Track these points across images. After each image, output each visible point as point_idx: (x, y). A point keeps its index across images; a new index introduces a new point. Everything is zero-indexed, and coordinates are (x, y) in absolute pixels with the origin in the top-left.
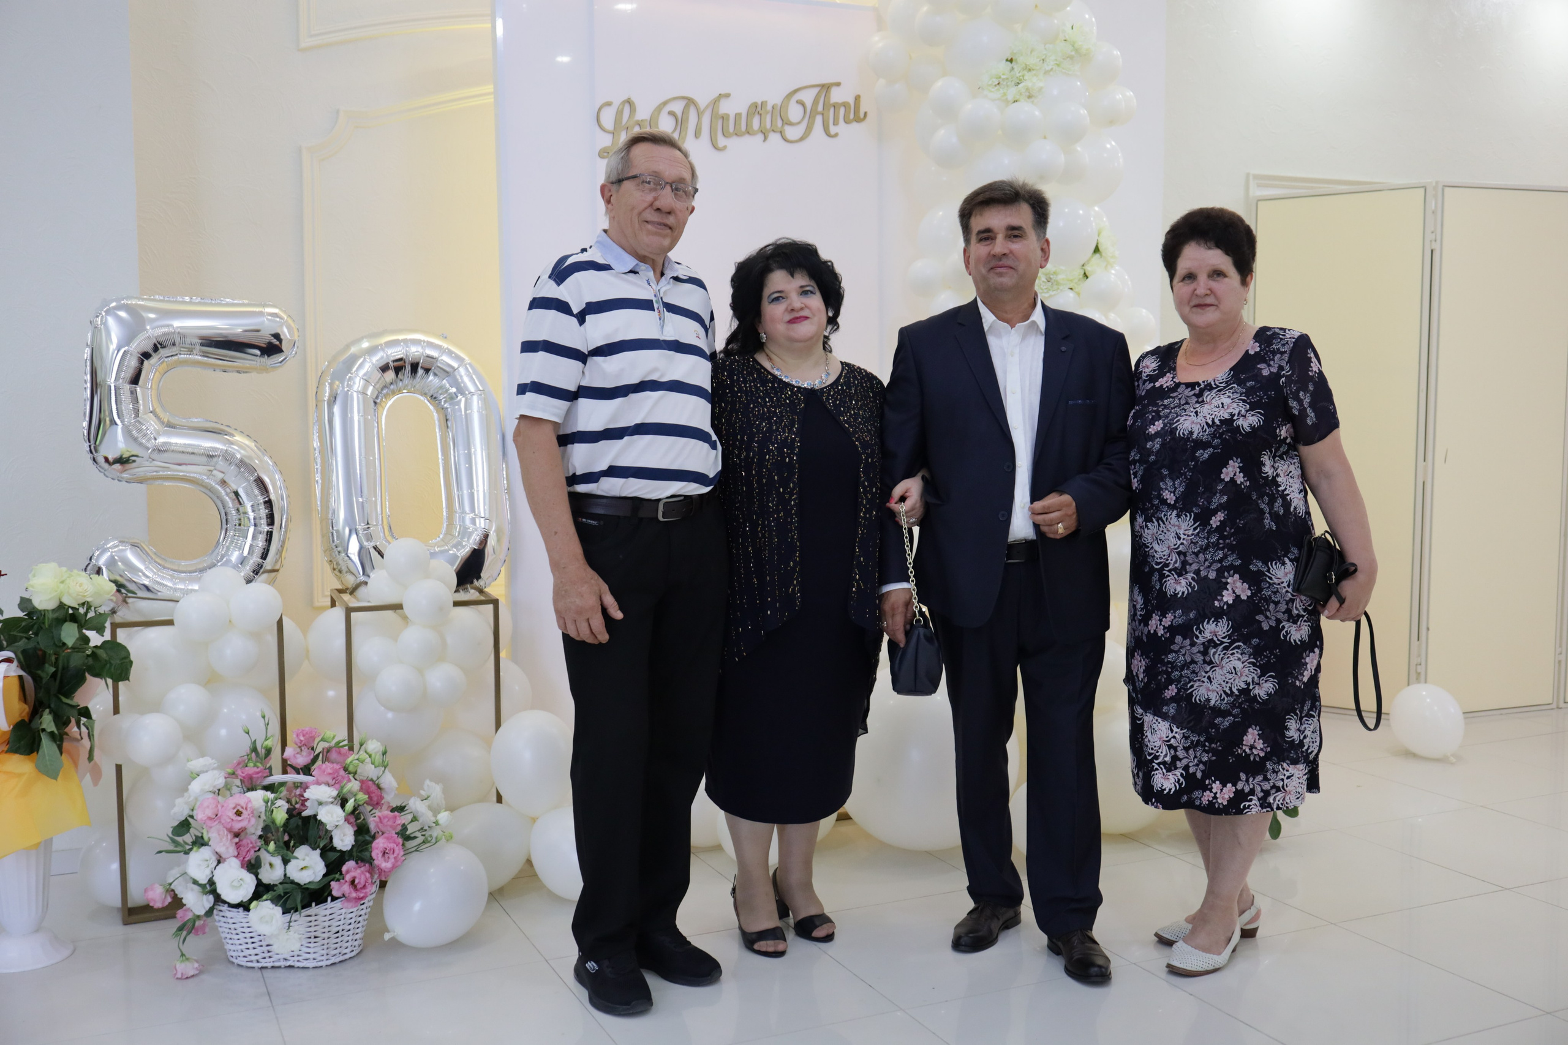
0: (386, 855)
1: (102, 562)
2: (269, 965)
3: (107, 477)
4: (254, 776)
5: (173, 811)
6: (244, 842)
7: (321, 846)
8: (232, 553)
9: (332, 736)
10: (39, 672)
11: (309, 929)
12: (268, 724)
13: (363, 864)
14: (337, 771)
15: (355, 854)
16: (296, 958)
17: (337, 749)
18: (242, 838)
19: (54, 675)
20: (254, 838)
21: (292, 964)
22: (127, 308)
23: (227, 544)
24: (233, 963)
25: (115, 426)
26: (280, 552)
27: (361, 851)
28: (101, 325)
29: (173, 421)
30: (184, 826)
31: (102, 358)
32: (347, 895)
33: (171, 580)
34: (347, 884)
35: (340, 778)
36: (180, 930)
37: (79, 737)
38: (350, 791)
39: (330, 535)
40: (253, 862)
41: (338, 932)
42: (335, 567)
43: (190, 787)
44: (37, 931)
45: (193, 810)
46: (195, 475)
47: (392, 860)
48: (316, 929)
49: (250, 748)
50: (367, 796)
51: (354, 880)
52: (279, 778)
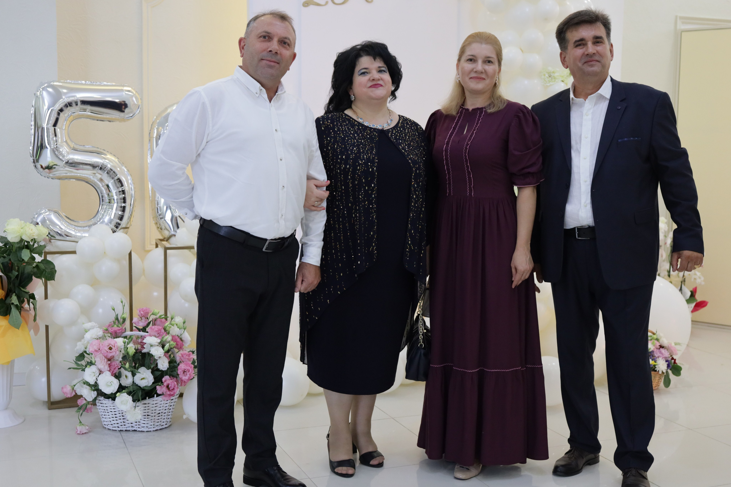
0: (185, 373)
1: (39, 221)
2: (124, 429)
3: (42, 175)
4: (118, 331)
5: (75, 349)
6: (113, 364)
7: (152, 367)
8: (105, 218)
9: (157, 312)
10: (10, 274)
11: (145, 411)
12: (124, 306)
13: (173, 378)
14: (160, 330)
15: (169, 373)
16: (138, 426)
17: (160, 319)
18: (111, 362)
19: (17, 276)
20: (118, 362)
21: (136, 429)
22: (53, 87)
23: (103, 213)
24: (106, 428)
25: (46, 149)
26: (130, 218)
27: (172, 371)
28: (40, 95)
29: (77, 147)
30: (81, 356)
31: (40, 114)
32: (165, 393)
33: (74, 231)
34: (165, 387)
35: (161, 333)
36: (79, 409)
37: (29, 310)
38: (166, 341)
39: (156, 209)
40: (117, 374)
41: (159, 413)
42: (159, 226)
43: (85, 336)
44: (6, 409)
45: (86, 348)
46: (87, 176)
47: (188, 375)
48: (148, 411)
49: (115, 318)
50: (176, 343)
51: (169, 385)
52: (130, 333)
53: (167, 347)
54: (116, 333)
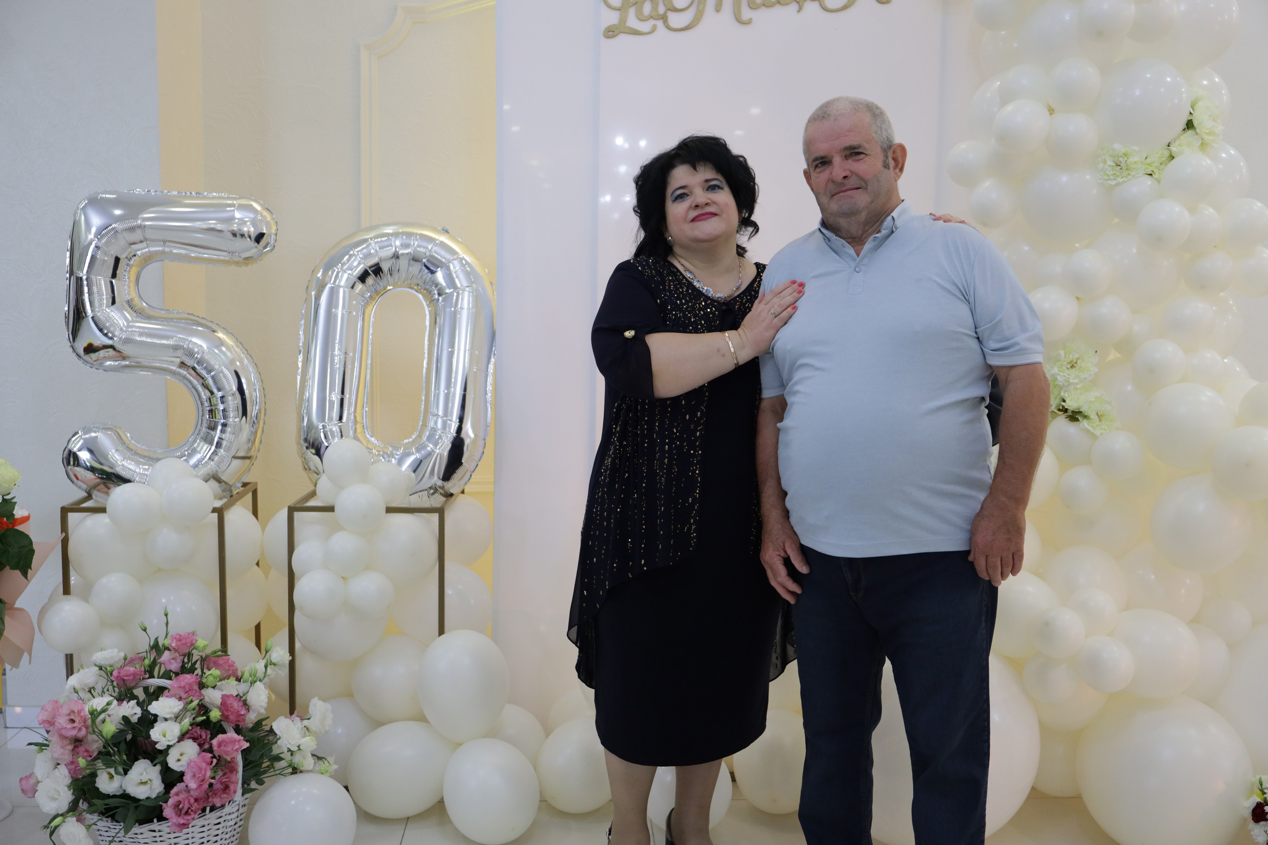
3: (84, 363)
4: (125, 678)
7: (160, 764)
9: (202, 645)
14: (190, 685)
25: (86, 317)
32: (170, 819)
34: (171, 808)
35: (192, 692)
39: (302, 430)
49: (150, 644)
50: (221, 714)
51: (179, 804)
52: (156, 682)
53: (184, 725)
54: (124, 680)
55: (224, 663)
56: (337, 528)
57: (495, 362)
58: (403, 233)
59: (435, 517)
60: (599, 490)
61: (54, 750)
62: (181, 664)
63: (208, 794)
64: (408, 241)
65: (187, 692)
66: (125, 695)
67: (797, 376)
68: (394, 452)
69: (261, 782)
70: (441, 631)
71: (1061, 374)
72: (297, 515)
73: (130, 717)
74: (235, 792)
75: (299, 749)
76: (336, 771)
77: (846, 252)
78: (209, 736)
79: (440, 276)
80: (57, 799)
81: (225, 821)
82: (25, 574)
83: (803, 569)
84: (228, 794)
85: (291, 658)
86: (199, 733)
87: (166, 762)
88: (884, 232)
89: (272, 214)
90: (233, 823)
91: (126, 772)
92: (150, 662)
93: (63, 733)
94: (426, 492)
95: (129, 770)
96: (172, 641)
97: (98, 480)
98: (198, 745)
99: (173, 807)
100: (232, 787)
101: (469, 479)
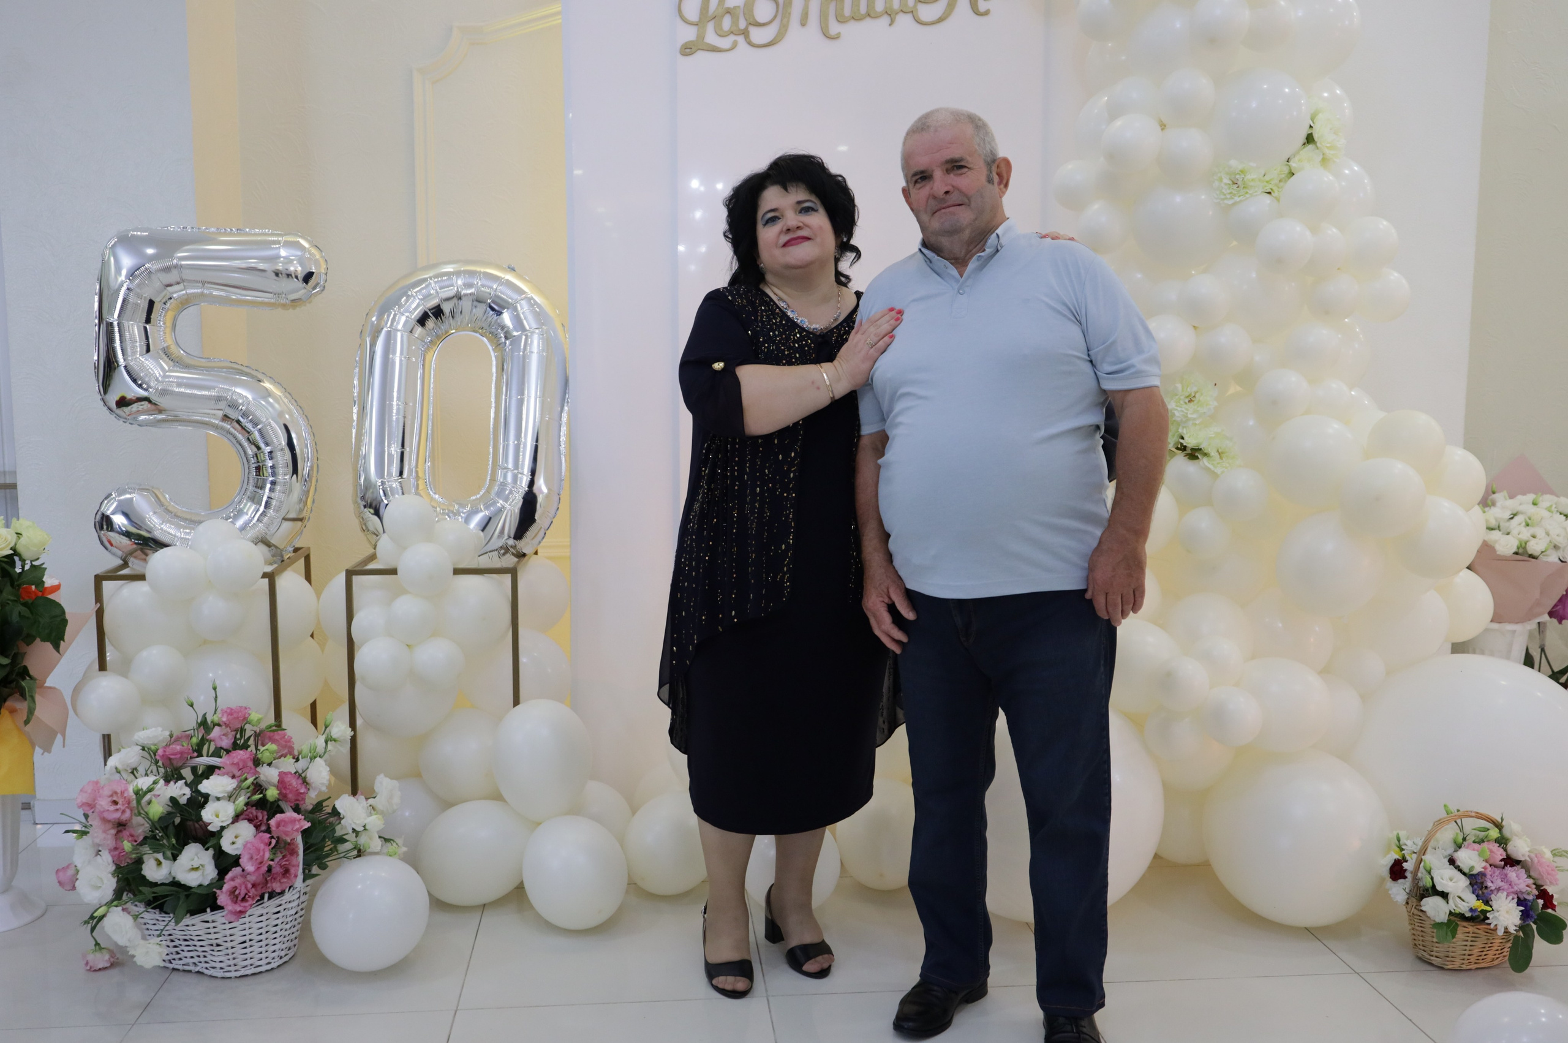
2: (180, 967)
3: (117, 418)
4: (172, 757)
6: (122, 835)
7: (212, 846)
9: (256, 719)
12: (217, 697)
14: (246, 761)
17: (268, 734)
18: (121, 830)
25: (119, 368)
28: (110, 258)
35: (248, 769)
36: (92, 918)
39: (359, 488)
41: (245, 942)
44: (6, 890)
48: (216, 936)
49: (197, 722)
50: (279, 792)
51: (235, 890)
52: (205, 760)
53: (239, 804)
54: (170, 759)
55: (281, 739)
56: (401, 591)
57: (569, 410)
58: (465, 272)
59: (507, 578)
60: (688, 538)
61: (96, 835)
62: (233, 740)
63: (266, 879)
64: (471, 281)
65: (240, 769)
66: (172, 775)
67: (899, 407)
68: (461, 510)
69: (323, 867)
70: (516, 702)
71: (1179, 409)
72: (356, 579)
73: (178, 798)
74: (296, 876)
75: (365, 829)
76: (405, 853)
77: (949, 273)
78: (266, 817)
79: (506, 318)
80: (100, 887)
81: (285, 909)
82: (57, 647)
83: (909, 615)
84: (287, 878)
85: (353, 733)
86: (255, 813)
87: (220, 845)
88: (988, 251)
89: (321, 251)
90: (293, 911)
91: (175, 858)
92: (198, 741)
93: (105, 816)
94: (497, 552)
95: (178, 856)
96: (223, 715)
97: (135, 546)
98: (255, 826)
99: (228, 893)
100: (292, 871)
101: (543, 538)
